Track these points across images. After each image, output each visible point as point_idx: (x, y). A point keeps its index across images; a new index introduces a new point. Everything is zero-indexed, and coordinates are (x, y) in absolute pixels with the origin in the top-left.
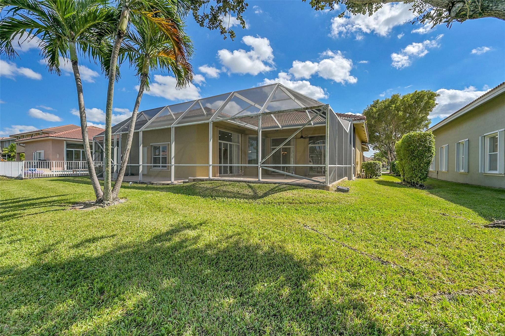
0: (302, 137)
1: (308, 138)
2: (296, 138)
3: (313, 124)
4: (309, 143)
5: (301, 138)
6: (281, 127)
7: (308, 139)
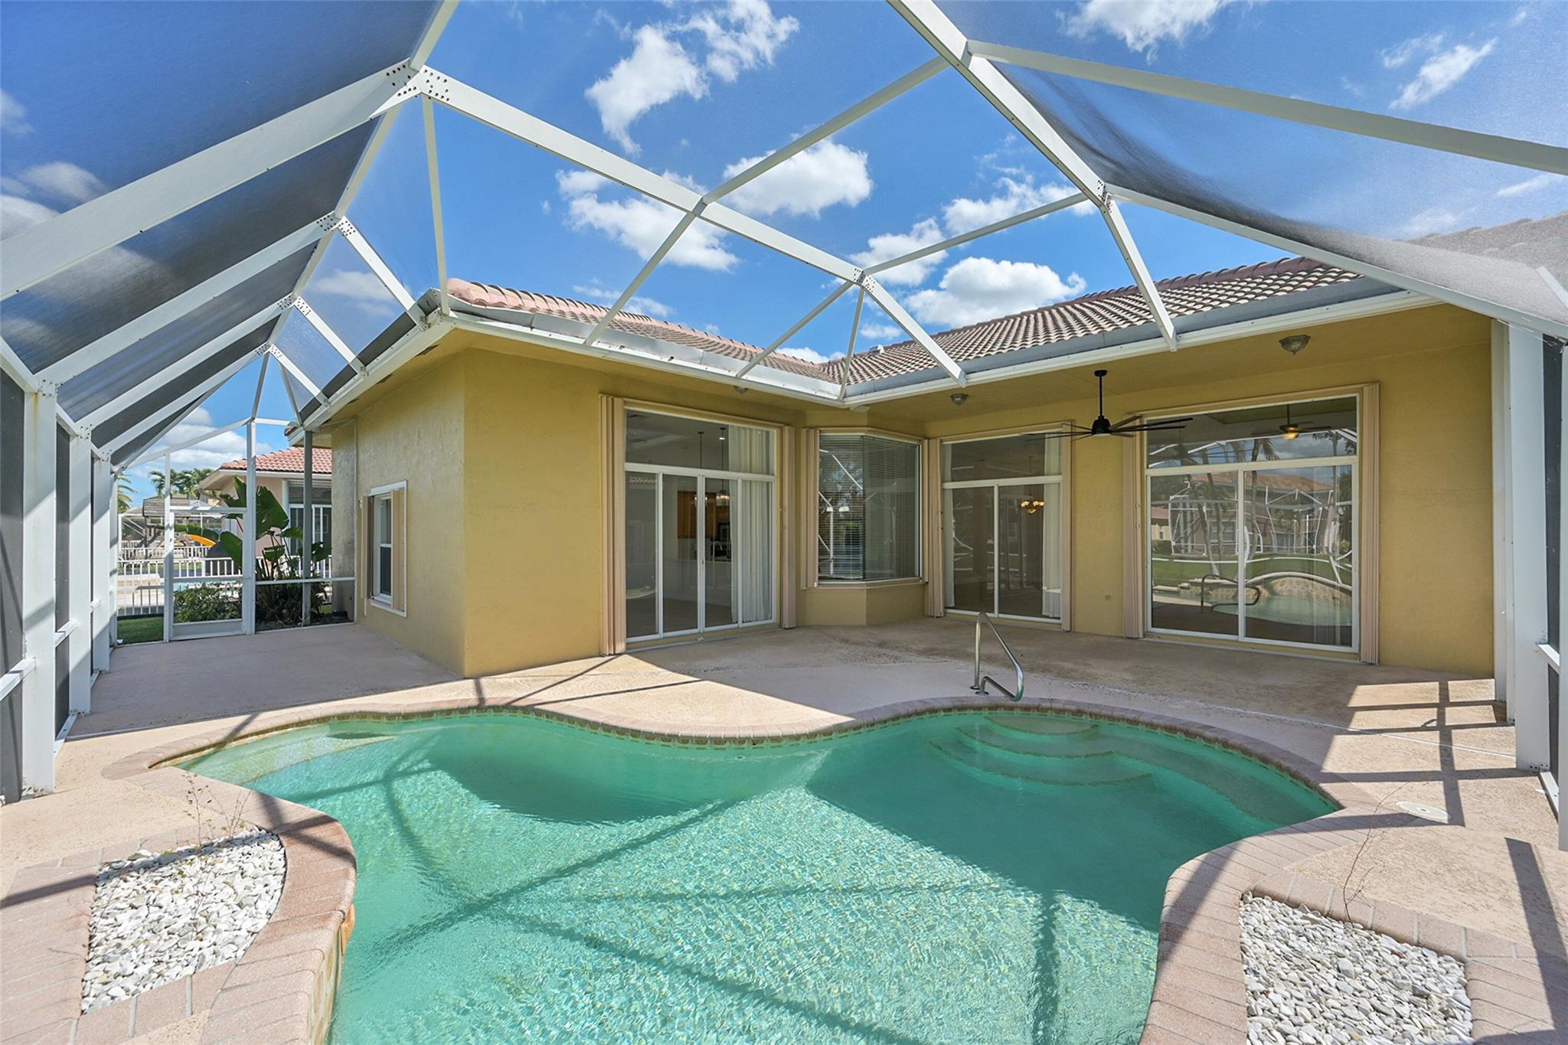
0: (1101, 426)
1: (1140, 428)
2: (1072, 434)
3: (1170, 329)
4: (1151, 459)
5: (1094, 431)
6: (955, 370)
7: (1140, 439)
